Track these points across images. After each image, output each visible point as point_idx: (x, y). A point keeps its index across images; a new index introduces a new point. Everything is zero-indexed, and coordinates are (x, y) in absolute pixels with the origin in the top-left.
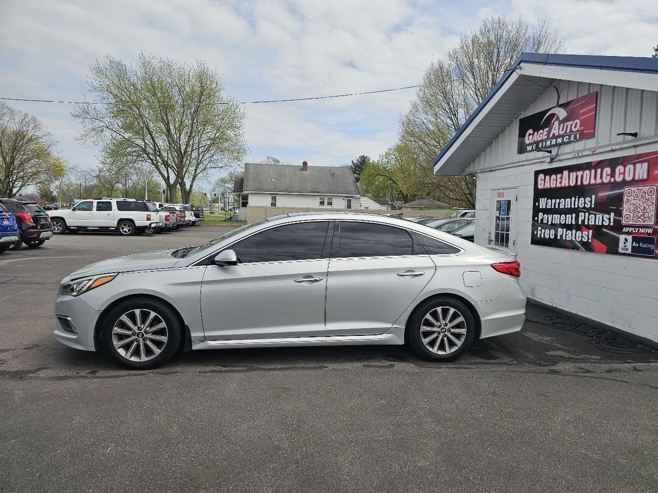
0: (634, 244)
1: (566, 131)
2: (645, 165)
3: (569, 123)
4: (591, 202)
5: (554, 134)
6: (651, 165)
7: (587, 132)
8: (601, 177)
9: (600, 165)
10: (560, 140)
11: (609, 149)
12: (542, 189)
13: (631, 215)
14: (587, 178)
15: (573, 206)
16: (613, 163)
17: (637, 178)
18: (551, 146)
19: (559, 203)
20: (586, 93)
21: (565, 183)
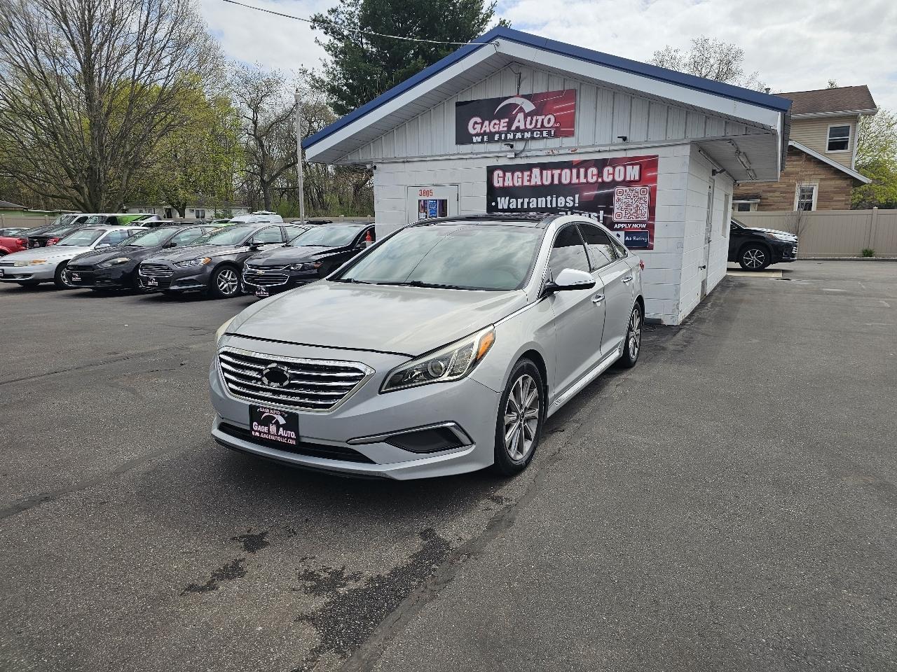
0: (627, 238)
1: (536, 125)
2: (637, 168)
3: (540, 118)
4: (574, 201)
5: (518, 128)
6: (643, 168)
7: (565, 128)
8: (586, 176)
9: (585, 164)
10: (527, 135)
11: (597, 149)
12: (500, 188)
13: (623, 212)
14: (567, 176)
15: (549, 206)
16: (601, 164)
17: (628, 179)
18: (514, 139)
19: (529, 203)
20: (560, 89)
21: (536, 180)
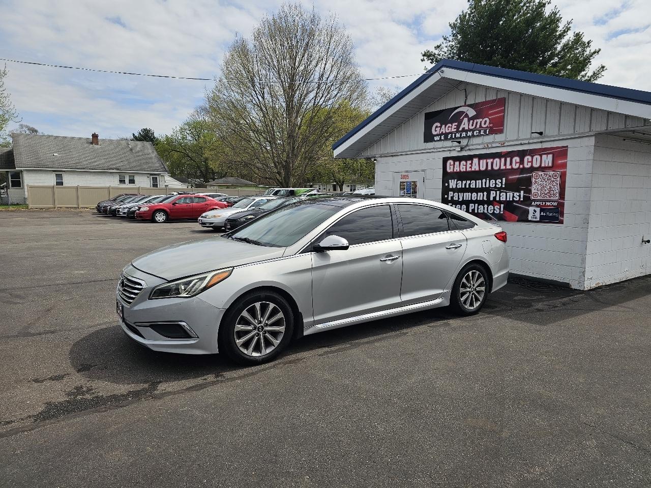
0: (542, 214)
1: (476, 126)
2: (550, 156)
3: (479, 121)
4: (501, 183)
5: (463, 128)
6: (555, 156)
7: (497, 127)
8: (511, 164)
9: (511, 154)
10: (470, 134)
11: (519, 142)
12: (451, 173)
13: (539, 192)
14: (498, 164)
15: (484, 186)
16: (522, 154)
17: (543, 165)
18: (461, 137)
19: (470, 184)
20: (494, 98)
21: (475, 168)
